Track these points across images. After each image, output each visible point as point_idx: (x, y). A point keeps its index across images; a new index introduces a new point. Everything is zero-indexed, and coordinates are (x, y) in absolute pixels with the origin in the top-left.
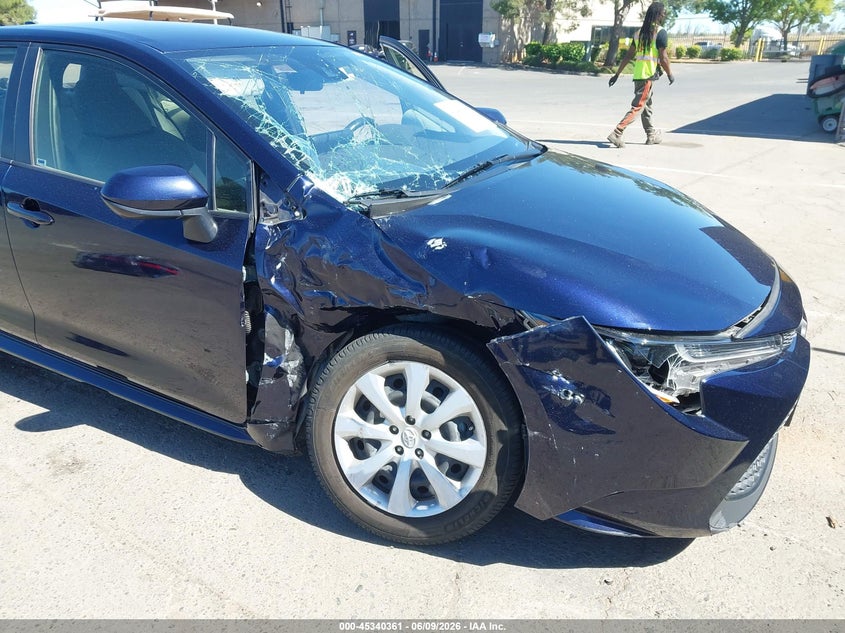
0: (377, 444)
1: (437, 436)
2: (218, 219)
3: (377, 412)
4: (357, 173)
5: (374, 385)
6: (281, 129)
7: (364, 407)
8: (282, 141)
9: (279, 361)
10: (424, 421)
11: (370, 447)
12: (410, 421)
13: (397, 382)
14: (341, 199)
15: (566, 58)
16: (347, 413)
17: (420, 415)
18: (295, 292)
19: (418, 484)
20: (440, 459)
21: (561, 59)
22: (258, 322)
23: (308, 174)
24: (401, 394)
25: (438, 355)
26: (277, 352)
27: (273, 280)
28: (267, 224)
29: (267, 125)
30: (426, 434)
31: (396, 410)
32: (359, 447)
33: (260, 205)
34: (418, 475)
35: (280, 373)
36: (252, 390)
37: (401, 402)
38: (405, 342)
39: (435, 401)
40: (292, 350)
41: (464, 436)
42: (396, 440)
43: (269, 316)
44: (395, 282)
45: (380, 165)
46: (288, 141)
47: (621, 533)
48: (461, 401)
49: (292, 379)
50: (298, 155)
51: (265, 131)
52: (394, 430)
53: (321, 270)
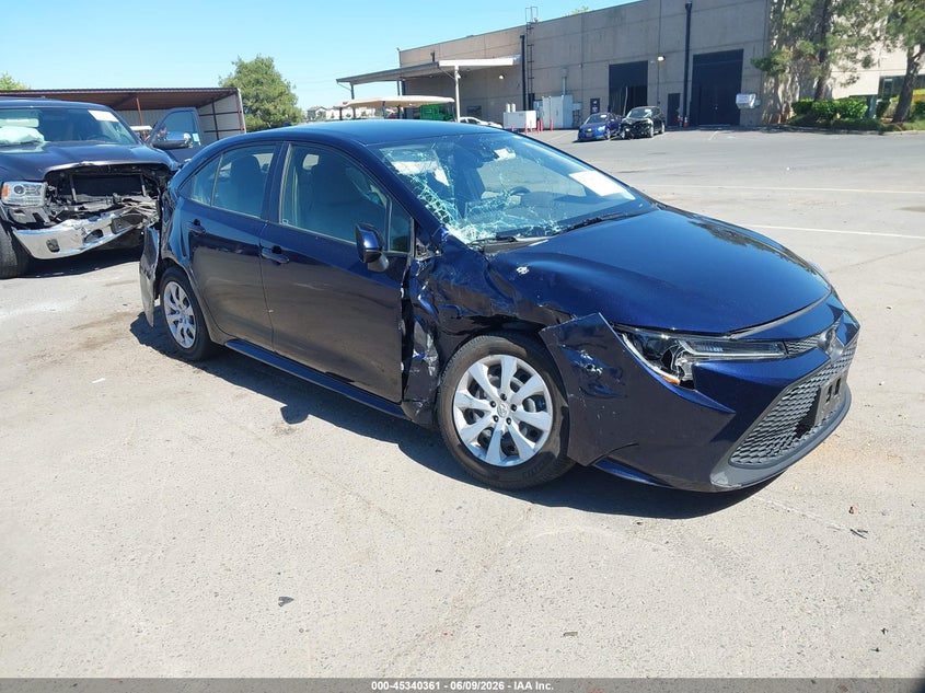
0: (481, 414)
1: (520, 408)
2: (390, 257)
3: (482, 391)
4: (484, 225)
5: (481, 371)
6: (434, 196)
7: (474, 388)
8: (433, 204)
9: (423, 355)
10: (513, 397)
11: (476, 415)
12: (503, 397)
13: (496, 370)
14: (466, 242)
15: (843, 116)
16: (462, 390)
17: (510, 393)
18: (433, 305)
19: (507, 443)
20: (522, 425)
21: (838, 116)
22: (410, 327)
23: (447, 226)
24: (497, 378)
25: (523, 351)
26: (422, 350)
27: (420, 297)
28: (420, 259)
29: (427, 193)
30: (513, 407)
31: (494, 389)
32: (470, 415)
33: (417, 247)
34: (507, 437)
35: (424, 364)
36: (405, 376)
37: (497, 384)
38: (501, 341)
39: (519, 383)
40: (431, 348)
41: (538, 409)
42: (494, 412)
43: (417, 323)
44: (496, 298)
45: (504, 220)
46: (438, 204)
47: (643, 481)
48: (537, 384)
49: (432, 370)
50: (443, 213)
51: (424, 198)
52: (493, 404)
53: (450, 289)
